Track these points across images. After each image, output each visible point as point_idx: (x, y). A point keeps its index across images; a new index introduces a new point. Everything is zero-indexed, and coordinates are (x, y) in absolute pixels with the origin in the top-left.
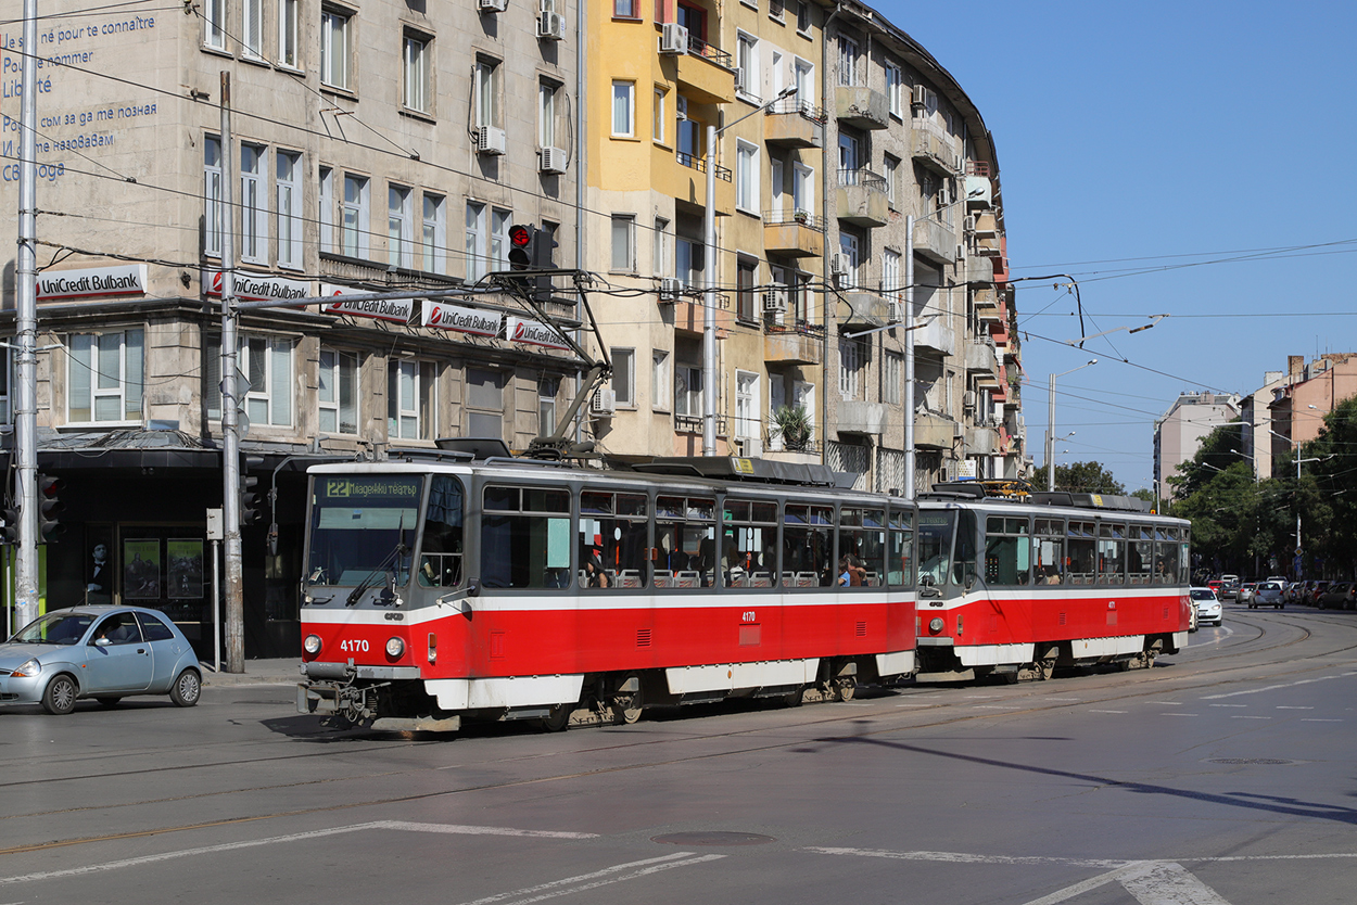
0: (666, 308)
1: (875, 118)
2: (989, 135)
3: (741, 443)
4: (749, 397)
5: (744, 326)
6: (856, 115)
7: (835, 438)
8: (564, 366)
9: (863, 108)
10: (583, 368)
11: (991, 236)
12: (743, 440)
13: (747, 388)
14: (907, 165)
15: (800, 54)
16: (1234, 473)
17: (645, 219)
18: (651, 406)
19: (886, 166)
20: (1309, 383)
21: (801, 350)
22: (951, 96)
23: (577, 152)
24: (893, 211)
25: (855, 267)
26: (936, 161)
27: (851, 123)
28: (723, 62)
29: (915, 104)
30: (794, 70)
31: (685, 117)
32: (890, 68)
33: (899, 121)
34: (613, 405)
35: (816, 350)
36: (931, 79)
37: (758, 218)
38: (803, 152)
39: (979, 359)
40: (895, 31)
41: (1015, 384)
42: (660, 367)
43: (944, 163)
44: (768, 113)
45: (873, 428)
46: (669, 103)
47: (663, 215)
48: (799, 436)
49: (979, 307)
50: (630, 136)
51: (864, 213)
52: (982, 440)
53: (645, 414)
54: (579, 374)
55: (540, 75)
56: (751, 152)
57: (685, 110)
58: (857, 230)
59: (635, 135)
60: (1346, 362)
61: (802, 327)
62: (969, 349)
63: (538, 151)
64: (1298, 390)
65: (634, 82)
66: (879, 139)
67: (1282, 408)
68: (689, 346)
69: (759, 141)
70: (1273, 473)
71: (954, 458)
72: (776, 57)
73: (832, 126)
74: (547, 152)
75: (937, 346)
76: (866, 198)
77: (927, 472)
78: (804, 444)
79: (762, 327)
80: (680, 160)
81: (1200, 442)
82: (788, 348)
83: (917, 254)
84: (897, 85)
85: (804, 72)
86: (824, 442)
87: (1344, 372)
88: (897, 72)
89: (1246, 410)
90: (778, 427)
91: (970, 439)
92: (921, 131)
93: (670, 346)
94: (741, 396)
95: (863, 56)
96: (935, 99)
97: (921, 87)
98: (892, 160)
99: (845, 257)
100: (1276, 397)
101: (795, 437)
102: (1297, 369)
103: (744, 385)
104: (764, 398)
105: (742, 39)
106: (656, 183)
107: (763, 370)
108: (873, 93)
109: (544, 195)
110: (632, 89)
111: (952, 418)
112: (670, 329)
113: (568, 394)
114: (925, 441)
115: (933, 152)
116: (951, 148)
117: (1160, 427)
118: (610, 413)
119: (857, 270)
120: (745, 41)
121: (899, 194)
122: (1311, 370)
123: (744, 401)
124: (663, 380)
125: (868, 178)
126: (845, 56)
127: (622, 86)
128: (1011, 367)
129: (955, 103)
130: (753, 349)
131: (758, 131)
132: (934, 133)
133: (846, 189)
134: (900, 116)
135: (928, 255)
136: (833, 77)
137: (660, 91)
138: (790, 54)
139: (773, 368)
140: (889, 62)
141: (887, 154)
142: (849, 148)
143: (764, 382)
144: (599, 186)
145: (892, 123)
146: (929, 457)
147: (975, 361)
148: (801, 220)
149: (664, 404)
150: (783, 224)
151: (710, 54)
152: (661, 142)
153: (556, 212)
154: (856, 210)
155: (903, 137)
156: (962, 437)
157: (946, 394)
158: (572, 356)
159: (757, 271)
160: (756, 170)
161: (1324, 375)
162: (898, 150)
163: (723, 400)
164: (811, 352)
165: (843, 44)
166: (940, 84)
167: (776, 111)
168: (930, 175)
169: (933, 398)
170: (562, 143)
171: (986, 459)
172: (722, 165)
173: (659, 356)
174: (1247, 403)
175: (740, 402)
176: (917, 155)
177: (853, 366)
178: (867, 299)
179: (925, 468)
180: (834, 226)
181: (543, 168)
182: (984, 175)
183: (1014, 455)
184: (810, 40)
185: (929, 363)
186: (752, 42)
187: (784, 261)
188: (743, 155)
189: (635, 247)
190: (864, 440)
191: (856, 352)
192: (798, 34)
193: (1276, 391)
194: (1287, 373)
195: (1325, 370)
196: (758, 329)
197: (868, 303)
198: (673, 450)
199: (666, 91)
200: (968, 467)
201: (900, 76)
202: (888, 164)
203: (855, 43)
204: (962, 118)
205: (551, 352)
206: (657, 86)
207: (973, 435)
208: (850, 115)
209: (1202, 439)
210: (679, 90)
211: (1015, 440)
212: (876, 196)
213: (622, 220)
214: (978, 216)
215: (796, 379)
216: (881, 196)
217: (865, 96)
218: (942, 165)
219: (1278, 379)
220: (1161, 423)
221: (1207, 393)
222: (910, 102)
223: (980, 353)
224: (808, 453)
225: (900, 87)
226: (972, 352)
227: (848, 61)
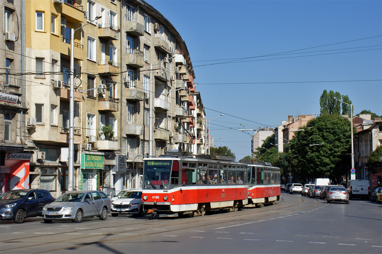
0: (57, 90)
1: (139, 32)
2: (184, 42)
3: (88, 137)
4: (92, 122)
5: (90, 98)
6: (132, 30)
7: (125, 136)
8: (15, 109)
9: (135, 28)
10: (23, 110)
11: (185, 74)
13: (91, 119)
14: (152, 49)
15: (112, 9)
17: (48, 60)
18: (50, 124)
19: (145, 49)
20: (294, 123)
21: (110, 106)
22: (169, 28)
23: (21, 35)
24: (147, 63)
25: (133, 81)
26: (162, 48)
27: (131, 33)
28: (80, 9)
29: (155, 29)
30: (110, 15)
31: (65, 26)
32: (146, 17)
33: (150, 34)
34: (35, 123)
35: (116, 106)
36: (162, 22)
37: (96, 63)
38: (114, 41)
39: (179, 112)
40: (148, 5)
42: (54, 110)
43: (166, 49)
44: (99, 28)
45: (138, 133)
46: (58, 21)
47: (55, 58)
48: (109, 135)
49: (181, 96)
50: (43, 31)
51: (135, 63)
52: (180, 138)
53: (48, 127)
54: (22, 112)
55: (5, 7)
56: (93, 40)
57: (66, 24)
58: (134, 70)
59: (45, 30)
60: (305, 117)
61: (112, 99)
62: (176, 109)
63: (4, 33)
64: (290, 126)
65: (44, 12)
66: (143, 39)
67: (286, 131)
68: (65, 103)
69: (96, 37)
71: (171, 143)
72: (103, 10)
73: (124, 35)
74: (8, 34)
75: (163, 107)
76: (136, 58)
77: (160, 148)
78: (111, 138)
80: (65, 41)
81: (263, 142)
82: (106, 106)
83: (157, 78)
84: (149, 23)
85: (114, 16)
86: (121, 138)
87: (304, 120)
88: (149, 18)
89: (276, 132)
90: (102, 132)
91: (177, 138)
92: (157, 38)
93: (58, 103)
94: (89, 121)
95: (136, 12)
96: (163, 29)
97: (157, 24)
98: (147, 47)
99: (128, 77)
100: (284, 128)
102: (291, 119)
103: (90, 118)
104: (98, 123)
105: (89, 2)
106: (52, 46)
107: (98, 113)
108: (138, 24)
109: (8, 50)
110: (43, 14)
111: (169, 131)
112: (58, 97)
113: (17, 119)
114: (158, 137)
115: (162, 45)
116: (171, 46)
117: (253, 137)
118: (34, 126)
120: (91, 3)
121: (150, 58)
122: (294, 120)
123: (90, 123)
124: (56, 115)
125: (137, 52)
126: (129, 11)
127: (40, 13)
129: (171, 30)
130: (94, 106)
131: (97, 34)
132: (162, 39)
133: (129, 55)
134: (150, 33)
135: (160, 78)
136: (124, 18)
137: (54, 16)
138: (108, 9)
139: (101, 112)
140: (146, 15)
141: (145, 45)
142: (131, 42)
143: (98, 117)
144: (31, 47)
145: (145, 34)
146: (160, 143)
148: (111, 64)
149: (56, 123)
150: (104, 65)
151: (76, 6)
152: (55, 33)
153: (12, 55)
154: (132, 62)
155: (151, 39)
156: (173, 137)
157: (168, 124)
158: (20, 106)
159: (95, 80)
160: (95, 46)
162: (149, 43)
163: (81, 123)
164: (114, 107)
165: (129, 8)
166: (165, 24)
167: (102, 27)
168: (161, 52)
169: (162, 125)
170: (15, 31)
171: (182, 144)
172: (81, 44)
173: (53, 107)
174: (276, 130)
175: (89, 123)
176: (156, 46)
177: (132, 113)
178: (136, 91)
179: (159, 147)
180: (125, 68)
181: (6, 39)
182: (181, 54)
184: (116, 5)
185: (160, 113)
186: (93, 4)
187: (107, 78)
188: (90, 41)
189: (44, 69)
190: (136, 137)
191: (133, 108)
192: (111, 2)
193: (284, 126)
194: (288, 121)
195: (299, 120)
196: (96, 99)
198: (59, 139)
199: (56, 16)
200: (176, 146)
201: (150, 20)
202: (146, 48)
203: (133, 7)
204: (174, 36)
205: (10, 104)
206: (52, 14)
207: (178, 136)
208: (130, 31)
210: (62, 17)
212: (139, 57)
213: (40, 60)
214: (180, 68)
215: (110, 116)
216: (141, 57)
217: (135, 24)
218: (165, 49)
219: (285, 123)
221: (267, 127)
222: (153, 29)
223: (180, 110)
224: (113, 141)
225: (150, 24)
227: (131, 13)
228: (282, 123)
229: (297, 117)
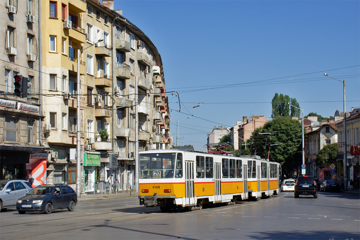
0: (66, 101)
1: (127, 49)
2: (159, 55)
3: (88, 139)
4: (91, 126)
5: (89, 106)
6: (121, 48)
7: (116, 138)
8: (35, 117)
9: (123, 46)
10: (41, 118)
11: (160, 82)
12: (89, 138)
13: (90, 124)
14: (136, 62)
15: (105, 30)
16: (229, 148)
17: (60, 76)
18: (61, 129)
19: (130, 63)
20: (248, 124)
21: (106, 113)
22: (149, 43)
23: (39, 56)
24: (132, 75)
25: (121, 91)
26: (144, 61)
27: (120, 50)
28: (82, 32)
29: (138, 45)
30: (104, 35)
31: (71, 47)
32: (131, 35)
33: (134, 50)
34: (50, 128)
35: (110, 113)
36: (143, 39)
37: (93, 76)
38: (106, 58)
39: (157, 116)
40: (132, 25)
41: (168, 124)
42: (64, 118)
43: (147, 62)
44: (96, 46)
45: (126, 135)
46: (66, 43)
47: (65, 74)
48: (105, 137)
49: (157, 102)
50: (55, 51)
51: (124, 75)
52: (158, 139)
53: (60, 131)
54: (40, 119)
55: (28, 33)
56: (91, 57)
57: (71, 45)
58: (122, 80)
59: (57, 51)
60: (258, 118)
61: (106, 107)
62: (154, 114)
63: (27, 55)
64: (245, 126)
65: (56, 36)
66: (128, 55)
67: (241, 131)
68: (73, 112)
69: (93, 54)
70: (239, 148)
71: (150, 144)
72: (98, 31)
73: (114, 51)
74: (30, 55)
75: (145, 112)
76: (124, 71)
77: (142, 147)
78: (107, 140)
79: (94, 107)
80: (70, 59)
81: (220, 140)
82: (102, 113)
83: (139, 87)
84: (133, 40)
85: (107, 35)
86: (113, 139)
87: (258, 121)
88: (133, 36)
89: (232, 131)
90: (99, 135)
91: (154, 138)
92: (140, 53)
93: (67, 112)
94: (88, 126)
95: (123, 31)
96: (144, 44)
97: (140, 41)
98: (132, 61)
99: (118, 88)
100: (240, 127)
101: (104, 138)
102: (245, 120)
103: (89, 123)
104: (95, 127)
105: (88, 25)
106: (63, 65)
107: (95, 119)
108: (126, 42)
109: (29, 68)
110: (55, 38)
111: (149, 133)
112: (67, 107)
113: (37, 125)
114: (141, 139)
115: (143, 59)
116: (149, 58)
117: (209, 136)
118: (49, 130)
119: (122, 91)
120: (89, 26)
121: (134, 70)
122: (249, 120)
123: (89, 128)
124: (65, 121)
125: (125, 66)
126: (118, 31)
127: (53, 37)
128: (167, 119)
129: (150, 46)
130: (92, 113)
131: (93, 52)
132: (144, 53)
133: (119, 69)
134: (134, 49)
135: (142, 87)
136: (115, 37)
137: (64, 39)
138: (102, 30)
139: (98, 118)
140: (131, 33)
141: (130, 59)
142: (120, 57)
143: (95, 122)
144: (46, 65)
145: (131, 50)
146: (143, 144)
147: (156, 117)
148: (105, 77)
149: (65, 128)
150: (100, 78)
151: (79, 29)
152: (64, 54)
153: (33, 73)
154: (121, 74)
155: (135, 54)
156: (152, 138)
157: (147, 126)
158: (38, 114)
159: (93, 90)
160: (92, 62)
161: (252, 122)
162: (134, 58)
163: (83, 127)
164: (108, 114)
165: (118, 28)
166: (145, 40)
167: (98, 46)
168: (143, 65)
169: (144, 127)
170: (35, 53)
171: (159, 144)
172: (83, 61)
173: (64, 114)
174: (232, 129)
175: (88, 128)
176: (139, 60)
177: (121, 118)
178: (125, 99)
179: (141, 146)
180: (115, 79)
181: (29, 60)
182: (158, 66)
183: (168, 143)
184: (108, 26)
185: (143, 117)
186: (91, 26)
187: (101, 88)
188: (89, 58)
189: (57, 83)
190: (124, 139)
191: (122, 114)
192: (105, 24)
193: (240, 126)
194: (242, 121)
195: (253, 120)
196: (93, 107)
197: (125, 100)
198: (68, 141)
199: (65, 39)
200: (154, 146)
201: (134, 37)
202: (131, 62)
203: (121, 28)
204: (152, 50)
205: (31, 113)
206: (63, 38)
207: (155, 137)
208: (119, 48)
209: (220, 139)
210: (69, 39)
211: (168, 139)
212: (127, 71)
213: (53, 76)
214: (156, 77)
215: (105, 121)
216: (128, 71)
217: (124, 42)
218: (146, 62)
219: (240, 123)
220: (209, 135)
221: (221, 127)
222: (137, 45)
223: (157, 115)
224: (108, 142)
225: (134, 41)
226: (155, 114)
227: (119, 33)
228: (237, 123)
229: (250, 118)
